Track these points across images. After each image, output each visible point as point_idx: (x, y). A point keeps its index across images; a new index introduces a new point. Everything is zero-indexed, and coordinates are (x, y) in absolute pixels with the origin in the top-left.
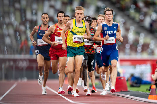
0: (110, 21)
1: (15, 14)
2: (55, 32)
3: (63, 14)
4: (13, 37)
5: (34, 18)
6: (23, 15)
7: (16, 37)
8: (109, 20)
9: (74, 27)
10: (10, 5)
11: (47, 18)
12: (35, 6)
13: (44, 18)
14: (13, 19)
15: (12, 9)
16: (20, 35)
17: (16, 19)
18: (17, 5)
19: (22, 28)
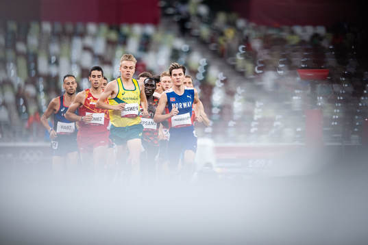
0: (179, 86)
1: (16, 64)
2: (86, 104)
3: (100, 72)
4: (13, 108)
5: (54, 71)
6: (33, 65)
7: (18, 107)
8: (178, 84)
9: (122, 91)
10: (6, 47)
11: (73, 83)
12: (54, 48)
13: (69, 83)
14: (13, 72)
15: (11, 55)
16: (25, 104)
17: (18, 73)
18: (21, 47)
19: (31, 90)
